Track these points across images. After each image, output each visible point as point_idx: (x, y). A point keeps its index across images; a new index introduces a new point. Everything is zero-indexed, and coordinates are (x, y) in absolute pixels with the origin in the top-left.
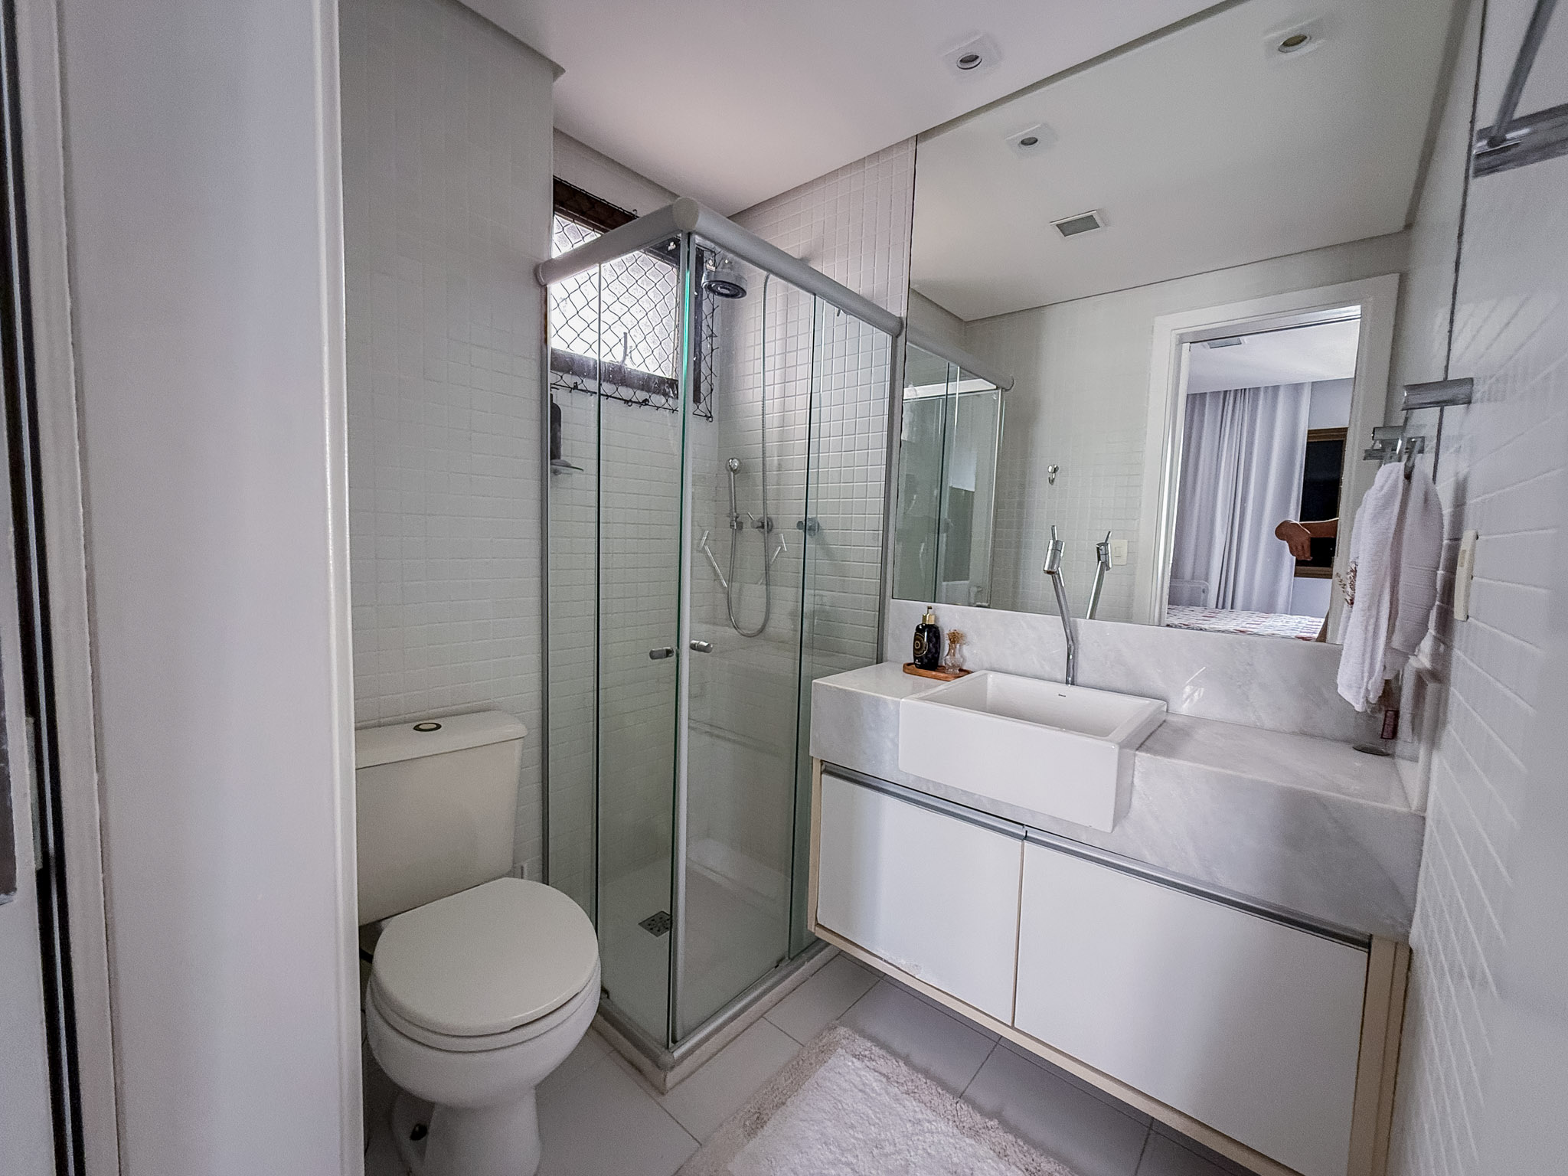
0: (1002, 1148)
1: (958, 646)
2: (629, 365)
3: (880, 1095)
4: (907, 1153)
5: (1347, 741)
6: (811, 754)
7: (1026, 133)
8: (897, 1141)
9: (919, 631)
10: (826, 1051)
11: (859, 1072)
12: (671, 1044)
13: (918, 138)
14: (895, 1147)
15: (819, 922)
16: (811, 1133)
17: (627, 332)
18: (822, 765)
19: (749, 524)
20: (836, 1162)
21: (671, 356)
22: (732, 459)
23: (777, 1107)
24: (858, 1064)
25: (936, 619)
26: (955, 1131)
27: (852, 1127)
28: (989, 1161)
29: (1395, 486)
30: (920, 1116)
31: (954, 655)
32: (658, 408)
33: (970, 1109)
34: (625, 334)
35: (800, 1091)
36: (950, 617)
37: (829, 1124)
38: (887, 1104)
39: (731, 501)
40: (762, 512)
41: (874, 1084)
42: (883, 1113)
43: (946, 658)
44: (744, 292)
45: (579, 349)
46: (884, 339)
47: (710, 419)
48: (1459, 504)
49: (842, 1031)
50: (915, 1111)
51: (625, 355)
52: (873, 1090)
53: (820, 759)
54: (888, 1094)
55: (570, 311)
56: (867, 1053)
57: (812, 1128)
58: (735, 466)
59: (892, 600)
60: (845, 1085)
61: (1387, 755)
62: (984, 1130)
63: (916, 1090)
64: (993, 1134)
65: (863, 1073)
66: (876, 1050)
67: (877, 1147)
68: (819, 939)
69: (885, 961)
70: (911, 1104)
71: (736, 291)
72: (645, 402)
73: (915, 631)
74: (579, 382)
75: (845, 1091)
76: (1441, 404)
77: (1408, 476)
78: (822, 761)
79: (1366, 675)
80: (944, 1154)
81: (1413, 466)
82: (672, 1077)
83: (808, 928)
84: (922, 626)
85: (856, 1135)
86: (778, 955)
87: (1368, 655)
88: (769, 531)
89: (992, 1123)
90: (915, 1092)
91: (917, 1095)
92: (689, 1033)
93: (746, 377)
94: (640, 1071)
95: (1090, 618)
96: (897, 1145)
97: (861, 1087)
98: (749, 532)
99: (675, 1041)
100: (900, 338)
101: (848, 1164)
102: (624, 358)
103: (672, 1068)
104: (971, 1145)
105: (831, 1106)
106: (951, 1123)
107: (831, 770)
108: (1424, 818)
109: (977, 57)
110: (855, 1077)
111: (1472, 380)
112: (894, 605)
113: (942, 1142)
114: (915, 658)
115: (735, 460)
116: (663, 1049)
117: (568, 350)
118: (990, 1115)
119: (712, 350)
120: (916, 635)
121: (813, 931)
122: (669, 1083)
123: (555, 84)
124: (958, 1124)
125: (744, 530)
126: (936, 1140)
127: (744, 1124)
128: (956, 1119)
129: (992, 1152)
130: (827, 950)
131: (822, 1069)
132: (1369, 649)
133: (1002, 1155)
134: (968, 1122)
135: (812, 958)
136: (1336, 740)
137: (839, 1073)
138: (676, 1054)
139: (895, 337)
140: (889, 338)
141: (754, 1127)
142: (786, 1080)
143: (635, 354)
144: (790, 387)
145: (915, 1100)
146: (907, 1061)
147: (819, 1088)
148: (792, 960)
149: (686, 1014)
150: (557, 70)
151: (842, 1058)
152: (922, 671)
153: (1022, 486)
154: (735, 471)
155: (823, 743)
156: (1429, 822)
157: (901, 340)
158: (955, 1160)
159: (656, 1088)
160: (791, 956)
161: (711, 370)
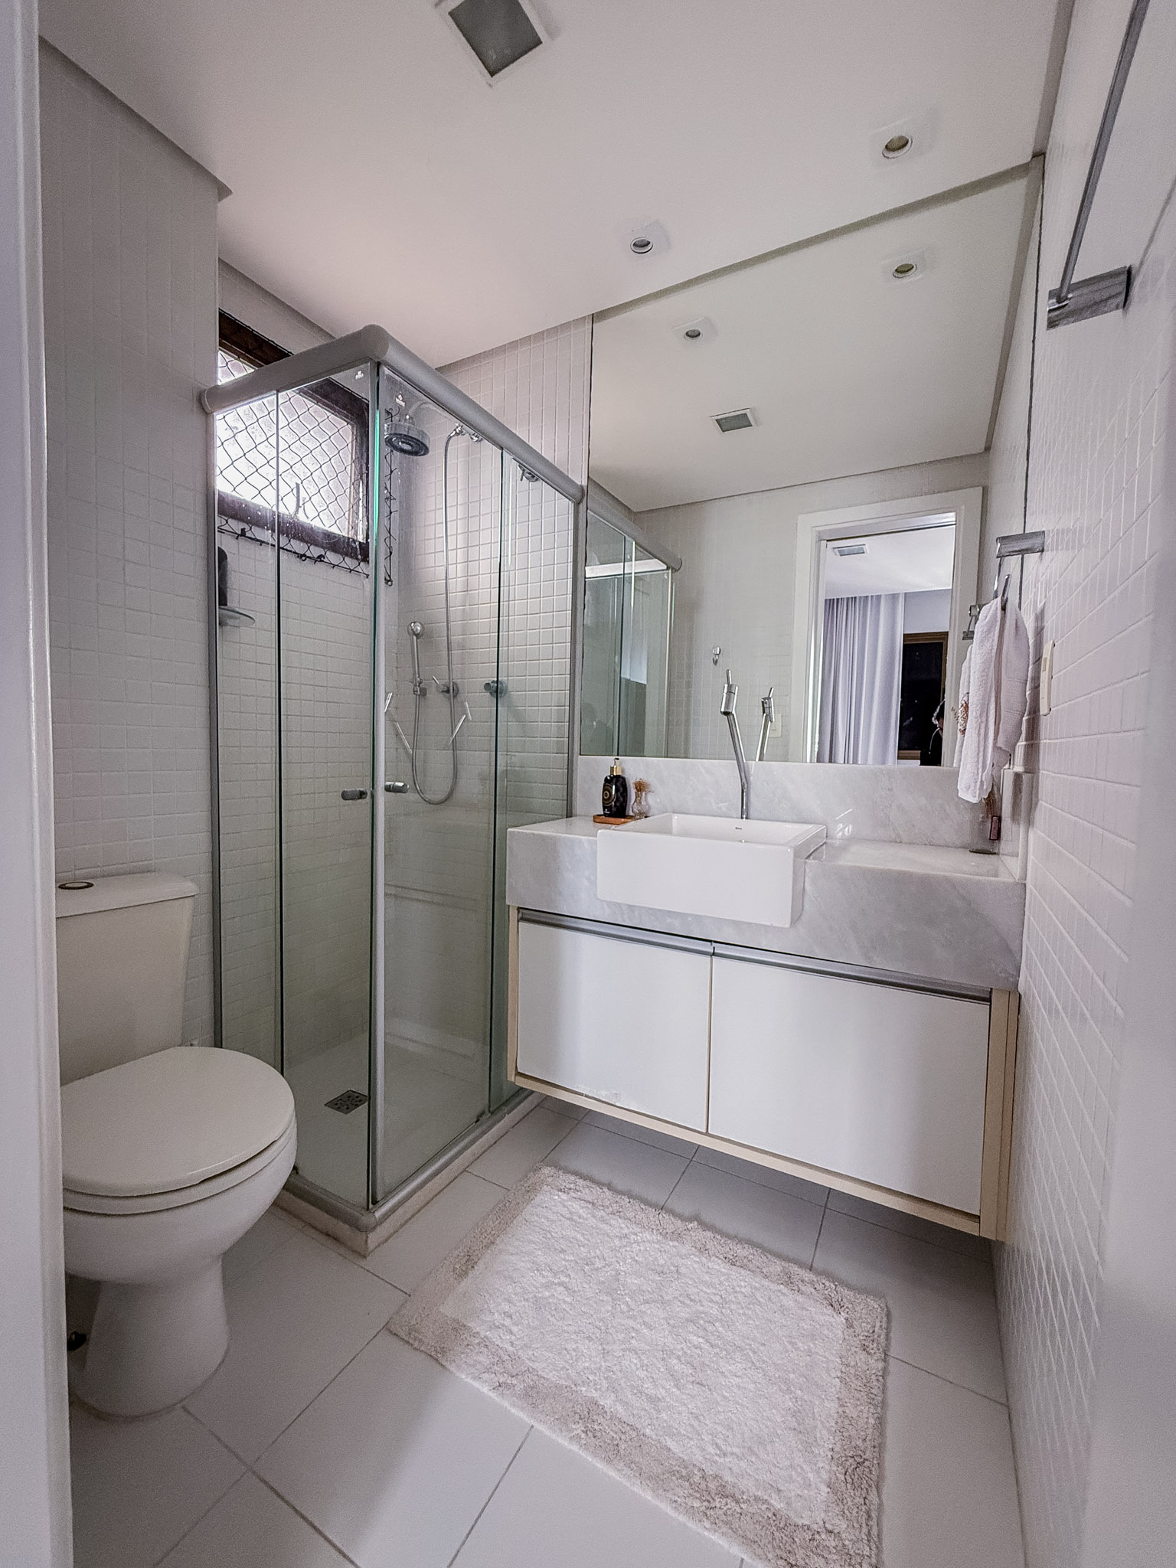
0: (702, 1244)
1: (644, 794)
2: (301, 517)
3: (587, 1219)
4: (616, 1263)
5: (964, 847)
6: (508, 903)
7: (690, 326)
8: (606, 1255)
9: (608, 782)
10: (532, 1191)
11: (565, 1203)
12: (371, 1206)
13: (595, 318)
14: (605, 1260)
15: (519, 1071)
16: (522, 1264)
17: (299, 482)
18: (519, 912)
19: (434, 689)
20: (550, 1284)
21: (347, 514)
22: (414, 623)
23: (487, 1247)
24: (564, 1196)
25: (623, 771)
26: (660, 1238)
27: (563, 1251)
28: (692, 1257)
29: (995, 614)
30: (626, 1231)
31: (640, 803)
32: (334, 566)
33: (671, 1217)
34: (298, 485)
35: (508, 1229)
36: (633, 768)
37: (540, 1253)
38: (594, 1226)
39: (414, 667)
40: (447, 677)
41: (581, 1211)
42: (591, 1234)
43: (632, 807)
44: (426, 450)
45: (245, 494)
46: (567, 505)
47: (390, 583)
48: (1039, 632)
49: (547, 1170)
50: (621, 1228)
51: (298, 506)
52: (580, 1217)
53: (517, 905)
54: (595, 1217)
55: (235, 452)
56: (572, 1186)
57: (523, 1259)
58: (417, 630)
59: (580, 756)
60: (554, 1217)
61: (995, 853)
62: (685, 1232)
63: (621, 1210)
64: (694, 1234)
65: (569, 1203)
66: (580, 1182)
67: (587, 1264)
68: (522, 1088)
69: (586, 1096)
70: (616, 1222)
71: (419, 448)
72: (320, 558)
73: (603, 782)
74: (247, 528)
75: (553, 1221)
76: (1022, 552)
77: (1004, 608)
78: (519, 909)
79: (980, 770)
80: (651, 1259)
81: (1007, 598)
82: (373, 1238)
83: (508, 1079)
84: (610, 777)
85: (567, 1257)
86: (479, 1110)
87: (981, 754)
88: (454, 697)
89: (692, 1225)
90: (620, 1212)
91: (622, 1214)
92: (390, 1193)
93: (427, 542)
94: (336, 1239)
95: (760, 760)
96: (607, 1259)
97: (568, 1216)
98: (435, 698)
99: (375, 1202)
100: (581, 505)
101: (560, 1284)
102: (297, 511)
103: (375, 1228)
104: (675, 1247)
105: (541, 1237)
106: (655, 1231)
107: (529, 916)
108: (1025, 884)
109: (649, 243)
110: (562, 1208)
111: (1044, 532)
112: (582, 762)
113: (648, 1249)
114: (604, 808)
115: (418, 624)
116: (363, 1211)
117: (234, 493)
118: (690, 1220)
119: (391, 513)
120: (604, 785)
121: (513, 1080)
122: (371, 1245)
123: (220, 205)
124: (661, 1231)
125: (428, 695)
126: (642, 1248)
127: (454, 1268)
128: (659, 1227)
129: (693, 1249)
130: (530, 1098)
131: (529, 1207)
132: (982, 749)
133: (703, 1250)
134: (670, 1229)
135: (512, 1109)
136: (957, 847)
137: (546, 1207)
138: (378, 1214)
139: (577, 504)
140: (571, 505)
141: (464, 1268)
142: (493, 1223)
143: (308, 506)
144: (474, 553)
145: (620, 1218)
146: (610, 1187)
147: (527, 1224)
148: (492, 1113)
149: (386, 1175)
150: (223, 191)
151: (548, 1193)
152: (612, 820)
153: (690, 667)
154: (418, 636)
155: (519, 891)
156: (1029, 886)
157: (582, 506)
158: (661, 1262)
159: (359, 1254)
160: (491, 1109)
161: (390, 533)
